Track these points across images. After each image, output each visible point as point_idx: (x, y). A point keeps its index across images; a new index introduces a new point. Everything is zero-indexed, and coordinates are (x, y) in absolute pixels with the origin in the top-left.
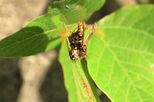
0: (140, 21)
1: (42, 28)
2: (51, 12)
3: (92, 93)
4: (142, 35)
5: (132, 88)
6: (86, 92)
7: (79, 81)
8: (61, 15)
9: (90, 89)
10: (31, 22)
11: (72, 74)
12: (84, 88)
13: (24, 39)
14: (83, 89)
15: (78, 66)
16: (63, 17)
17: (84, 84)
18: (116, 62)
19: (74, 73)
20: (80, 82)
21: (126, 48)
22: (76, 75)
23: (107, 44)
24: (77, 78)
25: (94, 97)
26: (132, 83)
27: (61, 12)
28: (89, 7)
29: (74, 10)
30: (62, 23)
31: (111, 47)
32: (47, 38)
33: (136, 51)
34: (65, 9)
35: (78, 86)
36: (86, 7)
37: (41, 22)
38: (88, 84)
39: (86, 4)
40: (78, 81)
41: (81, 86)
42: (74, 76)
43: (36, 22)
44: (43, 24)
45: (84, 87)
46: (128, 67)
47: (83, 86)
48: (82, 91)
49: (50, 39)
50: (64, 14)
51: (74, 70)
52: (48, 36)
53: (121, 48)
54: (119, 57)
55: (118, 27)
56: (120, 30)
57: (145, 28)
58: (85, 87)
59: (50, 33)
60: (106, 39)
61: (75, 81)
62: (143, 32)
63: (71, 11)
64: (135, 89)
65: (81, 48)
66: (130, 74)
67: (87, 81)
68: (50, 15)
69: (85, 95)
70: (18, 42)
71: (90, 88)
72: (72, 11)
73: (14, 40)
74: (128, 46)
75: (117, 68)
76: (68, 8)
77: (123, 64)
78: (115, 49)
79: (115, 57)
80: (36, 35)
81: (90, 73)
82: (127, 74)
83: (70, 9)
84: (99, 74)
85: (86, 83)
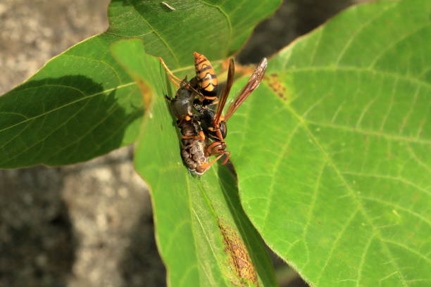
0: (401, 47)
2: (119, 23)
3: (252, 268)
4: (408, 88)
5: (376, 245)
6: (232, 266)
7: (210, 232)
8: (153, 33)
9: (245, 256)
10: (62, 57)
11: (184, 211)
12: (226, 254)
13: (47, 110)
14: (220, 256)
15: (207, 186)
16: (161, 40)
17: (227, 241)
18: (327, 171)
19: (192, 209)
20: (212, 235)
21: (359, 129)
22: (199, 215)
23: (302, 121)
24: (204, 224)
25: (259, 280)
26: (376, 232)
27: (151, 23)
28: (239, 7)
29: (192, 16)
31: (313, 127)
33: (388, 137)
34: (161, 13)
35: (205, 250)
36: (229, 7)
37: (93, 55)
38: (238, 242)
40: (207, 233)
41: (214, 247)
42: (193, 218)
43: (77, 57)
44: (101, 63)
45: (225, 251)
46: (364, 185)
47: (224, 246)
48: (219, 263)
50: (161, 29)
51: (193, 202)
53: (345, 128)
54: (336, 158)
56: (340, 75)
57: (416, 67)
58: (229, 252)
60: (296, 104)
61: (196, 234)
62: (408, 77)
63: (182, 20)
64: (385, 250)
65: (211, 129)
66: (369, 205)
67: (237, 232)
68: (119, 32)
69: (228, 274)
70: (28, 120)
71: (246, 252)
72: (184, 21)
73: (13, 113)
74: (365, 123)
75: (331, 189)
76: (169, 10)
78: (325, 135)
79: (326, 158)
80: (82, 96)
81: (244, 209)
82: (360, 207)
83: (179, 14)
84: (273, 209)
85: (231, 238)
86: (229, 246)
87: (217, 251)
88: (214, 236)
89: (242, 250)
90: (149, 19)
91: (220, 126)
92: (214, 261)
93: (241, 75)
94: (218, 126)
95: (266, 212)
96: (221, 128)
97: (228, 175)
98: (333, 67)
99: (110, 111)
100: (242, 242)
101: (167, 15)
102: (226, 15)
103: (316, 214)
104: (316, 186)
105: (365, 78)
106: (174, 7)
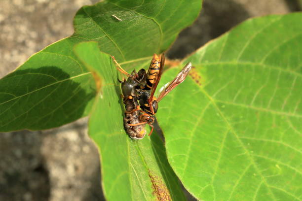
0: (283, 48)
2: (82, 30)
4: (288, 77)
5: (263, 190)
7: (142, 180)
8: (106, 36)
9: (167, 197)
10: (40, 53)
11: (124, 165)
12: (154, 196)
13: (30, 91)
14: (149, 197)
15: (142, 146)
16: (112, 42)
17: (155, 186)
18: (230, 137)
19: (130, 163)
20: (144, 182)
21: (253, 107)
22: (135, 168)
23: (212, 100)
24: (138, 174)
26: (263, 181)
27: (104, 30)
28: (167, 19)
29: (134, 25)
31: (220, 105)
33: (273, 112)
34: (112, 22)
35: (140, 192)
36: (161, 19)
37: (63, 52)
38: (163, 187)
39: (159, 13)
40: (140, 180)
41: (145, 191)
42: (130, 170)
43: (51, 54)
44: (69, 58)
45: (153, 193)
46: (256, 146)
47: (152, 190)
49: (88, 91)
50: (112, 34)
51: (131, 158)
52: (83, 86)
53: (243, 106)
54: (236, 127)
56: (240, 68)
57: (294, 63)
58: (156, 194)
60: (208, 88)
62: (288, 70)
63: (126, 27)
64: (270, 193)
65: (147, 105)
66: (259, 161)
67: (163, 180)
68: (81, 36)
70: (16, 98)
71: (169, 194)
72: (128, 28)
73: (5, 93)
74: (257, 102)
75: (232, 149)
76: (117, 21)
77: (245, 141)
78: (228, 110)
79: (229, 127)
80: (55, 81)
81: (170, 163)
82: (252, 162)
83: (124, 23)
84: (190, 162)
85: (157, 184)
86: (156, 190)
87: (147, 193)
88: (147, 182)
89: (165, 193)
90: (103, 26)
91: (153, 103)
93: (169, 66)
94: (151, 103)
95: (185, 165)
96: (154, 105)
97: (158, 139)
98: (235, 62)
99: (75, 92)
100: (166, 187)
101: (116, 24)
102: (158, 24)
103: (221, 166)
104: (222, 147)
105: (258, 70)
106: (120, 18)
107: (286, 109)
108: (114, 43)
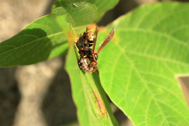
0: (162, 22)
1: (45, 30)
2: (55, 11)
3: (105, 109)
4: (164, 39)
5: (153, 102)
6: (98, 108)
7: (90, 94)
8: (68, 15)
9: (102, 104)
10: (32, 24)
11: (80, 85)
13: (23, 45)
14: (94, 104)
16: (70, 18)
17: (96, 98)
18: (133, 72)
19: (83, 85)
20: (90, 95)
21: (145, 54)
22: (86, 87)
23: (123, 50)
24: (87, 90)
25: (108, 114)
26: (152, 97)
27: (67, 11)
28: (101, 5)
29: (83, 9)
30: (68, 24)
31: (127, 54)
32: (51, 44)
33: (157, 58)
34: (72, 8)
35: (89, 101)
36: (97, 5)
37: (44, 23)
38: (100, 98)
39: (98, 2)
41: (91, 100)
42: (84, 88)
43: (37, 24)
44: (46, 27)
45: (95, 102)
46: (147, 77)
47: (95, 100)
48: (94, 107)
49: (54, 44)
50: (71, 14)
51: (83, 82)
52: (52, 41)
53: (140, 54)
54: (137, 66)
55: (135, 29)
56: (138, 33)
57: (168, 30)
58: (97, 102)
59: (54, 37)
60: (121, 44)
61: (85, 94)
62: (165, 35)
63: (79, 10)
64: (156, 104)
65: (91, 56)
66: (150, 85)
67: (99, 94)
68: (55, 15)
69: (97, 111)
70: (16, 48)
71: (103, 102)
72: (80, 10)
73: (11, 46)
74: (148, 52)
75: (135, 79)
76: (75, 7)
77: (142, 74)
78: (132, 56)
79: (132, 66)
80: (37, 39)
81: (102, 85)
82: (146, 86)
83: (78, 8)
84: (113, 86)
85: (97, 97)
86: (97, 100)
87: (93, 101)
88: (91, 96)
89: (101, 102)
90: (67, 10)
92: (92, 106)
95: (110, 87)
99: (47, 45)
101: (74, 8)
103: (130, 88)
104: (129, 77)
105: (148, 34)
106: (77, 5)
107: (164, 56)
108: (71, 18)
